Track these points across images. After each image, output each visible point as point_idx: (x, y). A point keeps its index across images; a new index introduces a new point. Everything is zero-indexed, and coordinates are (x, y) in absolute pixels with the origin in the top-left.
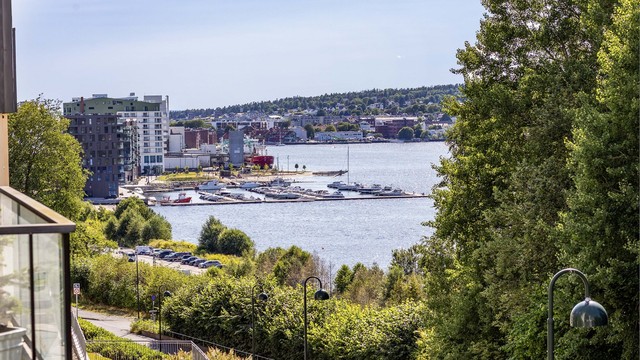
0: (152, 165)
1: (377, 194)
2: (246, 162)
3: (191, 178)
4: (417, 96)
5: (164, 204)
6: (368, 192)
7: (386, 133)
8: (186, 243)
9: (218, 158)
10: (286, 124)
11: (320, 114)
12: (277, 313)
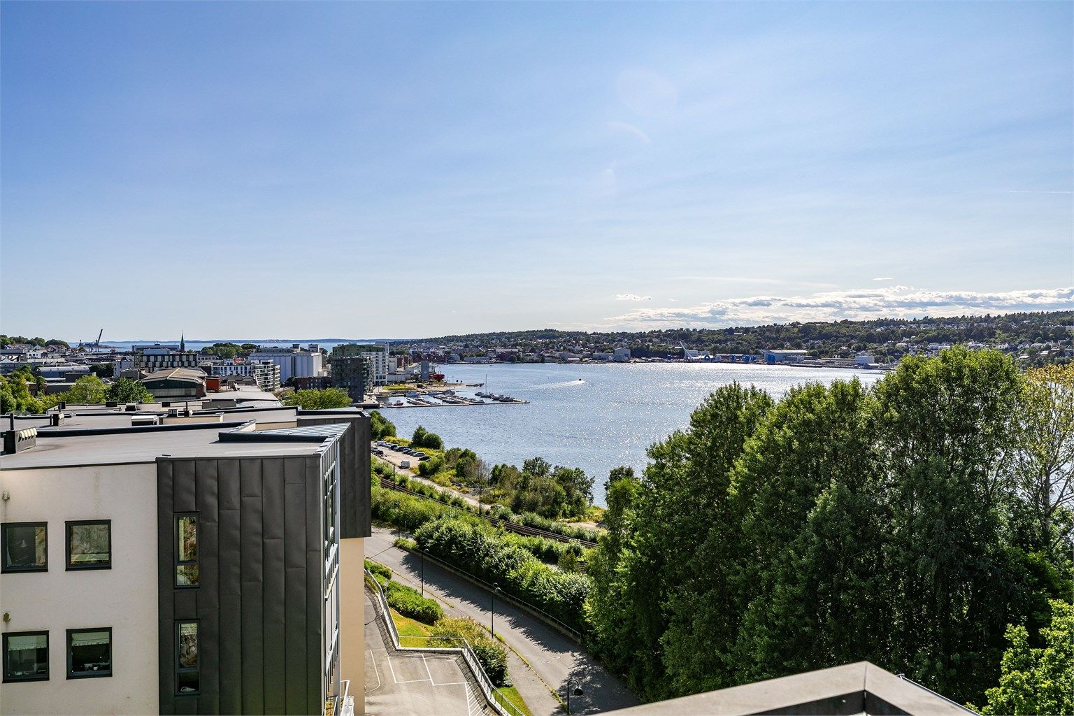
0: (380, 380)
1: (501, 401)
2: (430, 377)
3: (401, 389)
4: (517, 336)
5: (389, 406)
6: (495, 399)
7: (502, 358)
8: (405, 440)
9: (415, 375)
10: (449, 353)
11: (466, 346)
12: (487, 555)
